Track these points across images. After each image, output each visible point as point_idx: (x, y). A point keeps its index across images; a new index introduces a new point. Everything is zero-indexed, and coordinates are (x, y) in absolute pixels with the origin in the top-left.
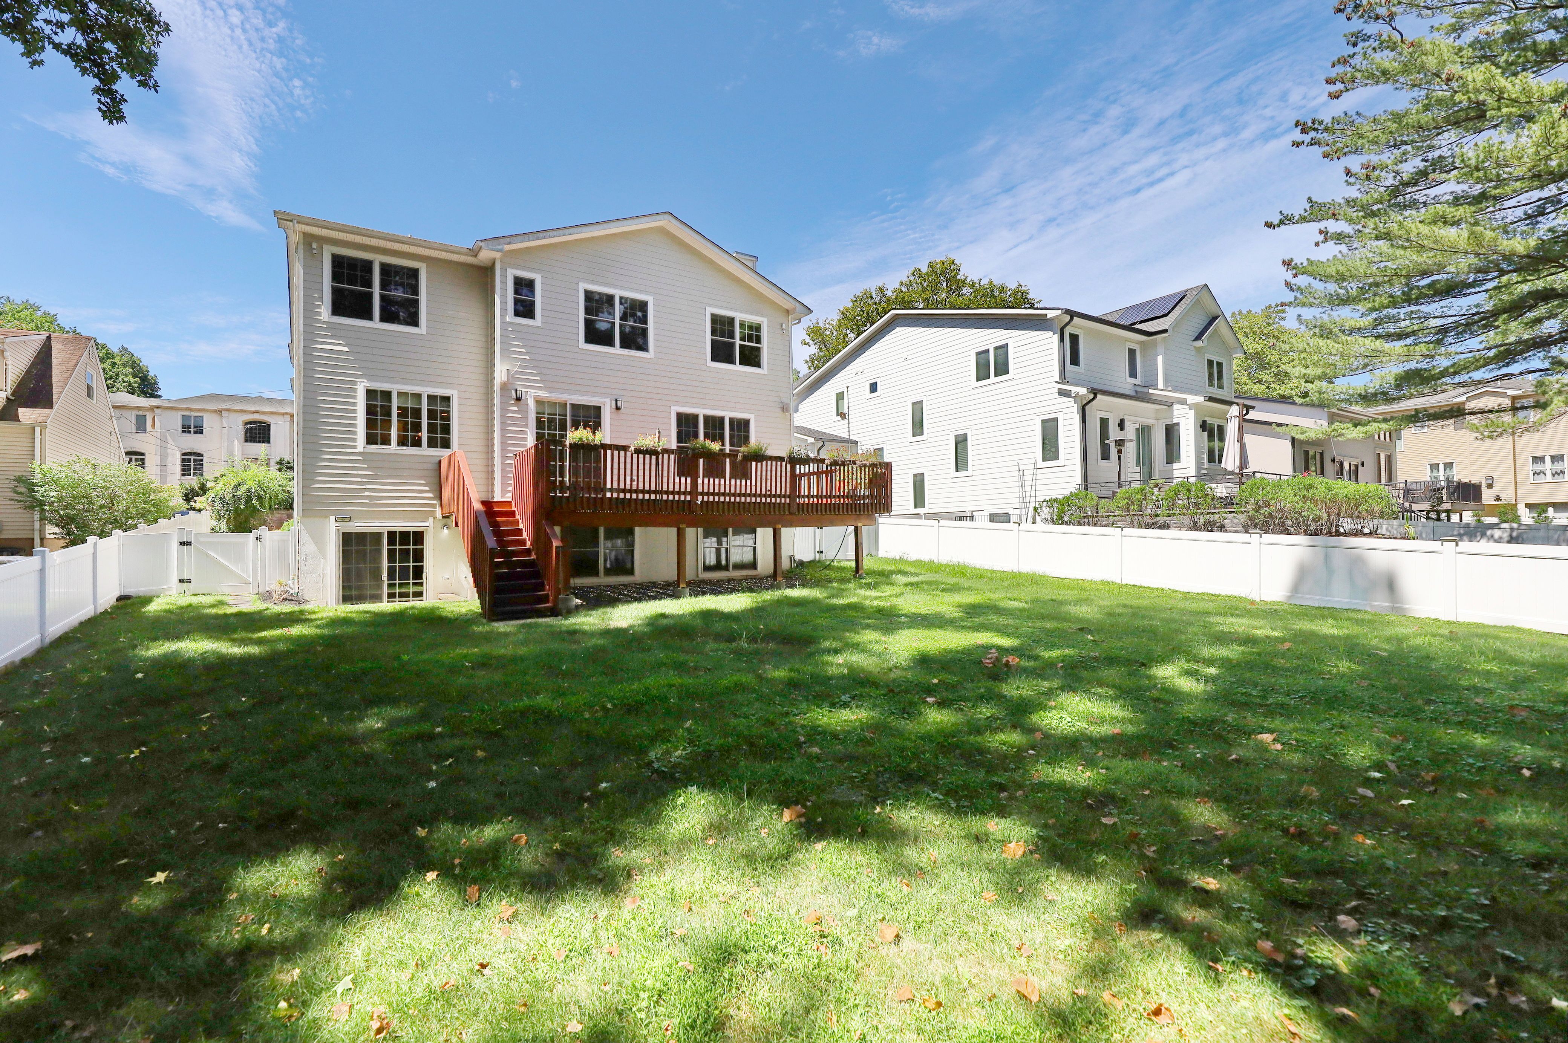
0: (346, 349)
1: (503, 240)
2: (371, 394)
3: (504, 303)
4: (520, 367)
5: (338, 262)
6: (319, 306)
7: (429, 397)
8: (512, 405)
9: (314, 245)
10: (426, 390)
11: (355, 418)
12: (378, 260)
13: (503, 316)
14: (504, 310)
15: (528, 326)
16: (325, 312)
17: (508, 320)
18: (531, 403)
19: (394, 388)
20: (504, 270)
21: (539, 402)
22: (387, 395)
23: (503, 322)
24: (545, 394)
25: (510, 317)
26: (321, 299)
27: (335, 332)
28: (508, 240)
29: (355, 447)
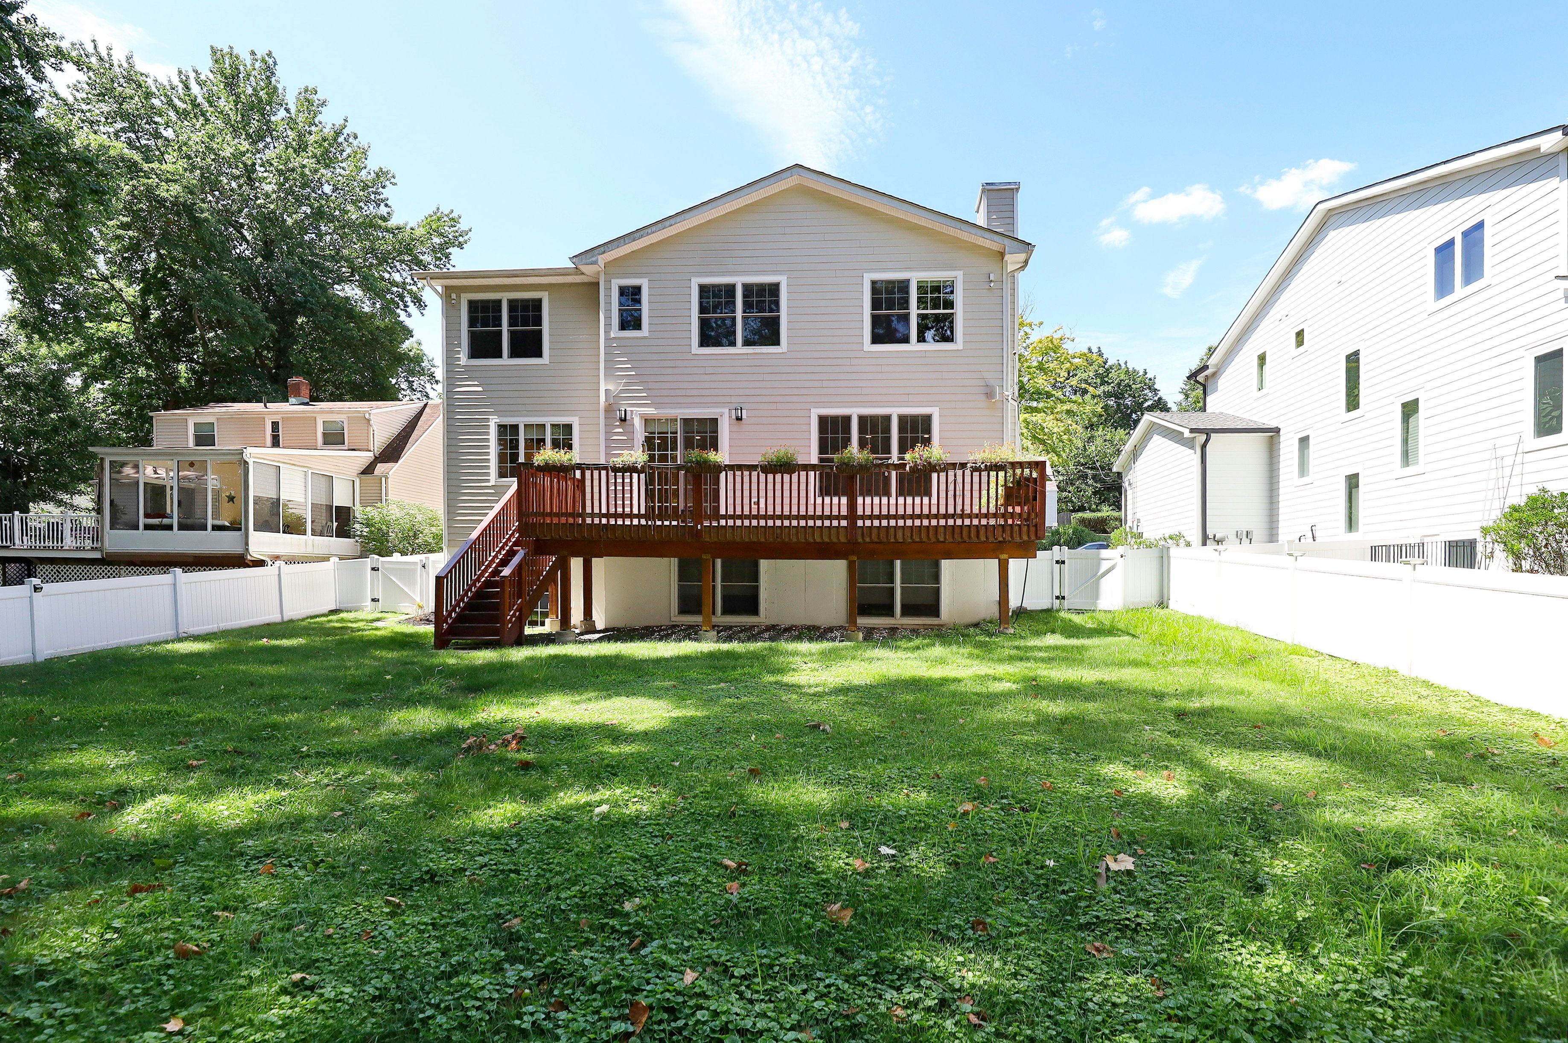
0: (480, 389)
1: (596, 252)
2: (502, 428)
3: (608, 318)
4: (626, 384)
5: (473, 306)
6: (459, 352)
7: (553, 425)
8: (617, 427)
9: (454, 296)
10: (548, 420)
11: (488, 454)
12: (504, 297)
13: (607, 332)
14: (608, 325)
15: (637, 338)
16: (463, 358)
17: (612, 335)
18: (638, 423)
19: (521, 421)
20: (608, 282)
21: (647, 421)
22: (515, 428)
23: (607, 339)
24: (651, 411)
25: (615, 332)
26: (459, 345)
27: (470, 374)
28: (602, 249)
29: (488, 481)
